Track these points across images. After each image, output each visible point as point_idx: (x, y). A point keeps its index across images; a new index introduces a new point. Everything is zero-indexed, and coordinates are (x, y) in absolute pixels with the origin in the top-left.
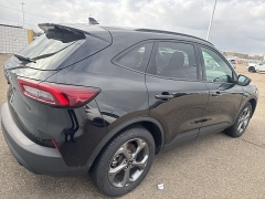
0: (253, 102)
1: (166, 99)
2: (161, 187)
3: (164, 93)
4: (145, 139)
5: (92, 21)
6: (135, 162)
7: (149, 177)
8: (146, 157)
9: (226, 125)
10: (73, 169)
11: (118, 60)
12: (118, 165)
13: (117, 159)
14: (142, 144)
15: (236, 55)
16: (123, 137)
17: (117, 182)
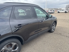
6: (13, 50)
14: (14, 44)
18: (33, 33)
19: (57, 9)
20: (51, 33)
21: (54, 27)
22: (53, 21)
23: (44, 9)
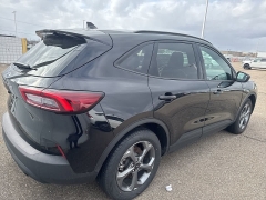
0: (252, 99)
1: (168, 100)
2: (169, 188)
4: (150, 141)
5: (90, 25)
6: (142, 165)
7: (156, 179)
8: (153, 159)
9: (229, 122)
11: (120, 63)
12: (125, 169)
13: (124, 163)
14: (148, 146)
15: (230, 53)
16: (129, 140)
17: (126, 186)
18: (191, 124)
20: (236, 137)
21: (245, 116)
22: (247, 96)
23: (220, 50)
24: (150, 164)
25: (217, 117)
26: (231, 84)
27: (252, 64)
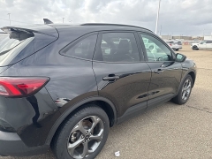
0: (192, 75)
1: (113, 80)
2: (117, 154)
3: (110, 75)
4: (98, 115)
5: (47, 21)
6: (92, 136)
8: (102, 130)
9: (172, 95)
10: (33, 148)
12: (76, 140)
13: (75, 135)
14: (96, 120)
16: (77, 116)
17: (78, 155)
18: (135, 99)
19: (190, 38)
20: (180, 107)
21: (186, 89)
24: (99, 135)
25: (162, 91)
26: (172, 64)
27: (199, 46)
